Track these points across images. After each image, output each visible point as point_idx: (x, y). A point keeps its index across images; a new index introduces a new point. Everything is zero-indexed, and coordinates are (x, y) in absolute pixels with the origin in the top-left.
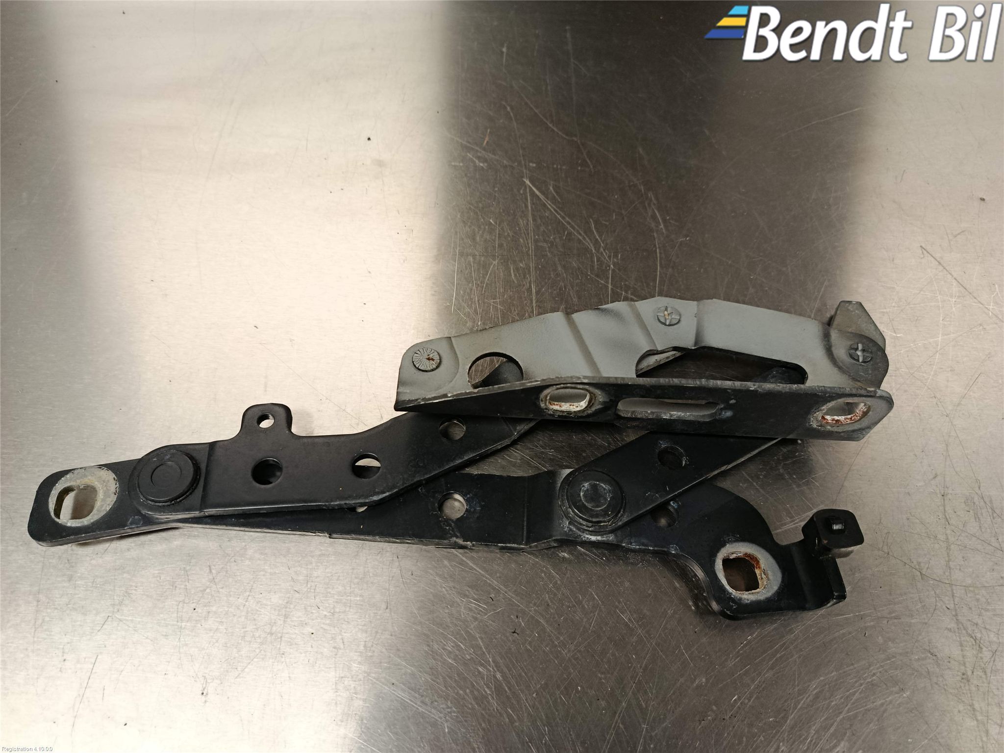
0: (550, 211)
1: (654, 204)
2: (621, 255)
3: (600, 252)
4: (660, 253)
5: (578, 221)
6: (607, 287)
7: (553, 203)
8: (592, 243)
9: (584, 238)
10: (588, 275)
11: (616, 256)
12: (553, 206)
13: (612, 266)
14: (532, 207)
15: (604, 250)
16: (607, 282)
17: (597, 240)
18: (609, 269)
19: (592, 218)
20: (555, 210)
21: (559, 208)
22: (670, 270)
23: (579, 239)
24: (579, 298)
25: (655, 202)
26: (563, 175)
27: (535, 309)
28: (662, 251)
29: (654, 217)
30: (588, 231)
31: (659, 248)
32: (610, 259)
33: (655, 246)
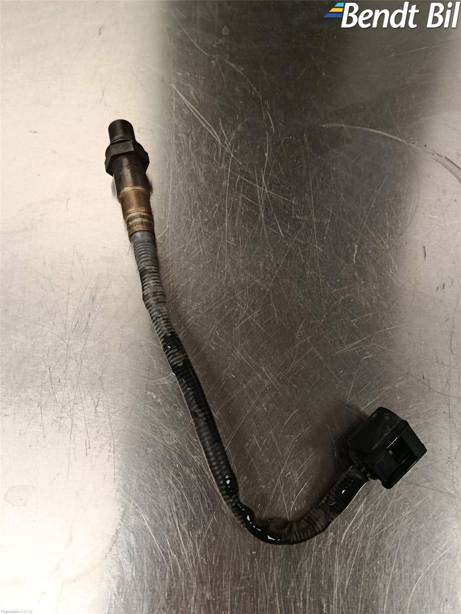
0: (190, 110)
1: (268, 110)
2: (240, 147)
3: (224, 144)
4: (269, 147)
5: (210, 120)
6: (227, 171)
7: (192, 104)
8: (219, 136)
9: (213, 132)
10: (214, 161)
11: (236, 147)
12: (192, 106)
13: (232, 155)
14: (175, 106)
15: (228, 143)
16: (228, 167)
17: (223, 134)
18: (230, 157)
19: (221, 117)
20: (193, 109)
21: (196, 108)
22: (276, 160)
23: (209, 133)
24: (206, 178)
25: (269, 108)
26: (202, 83)
27: (171, 185)
28: (271, 146)
29: (268, 120)
30: (217, 128)
31: (269, 143)
32: (231, 150)
33: (266, 141)
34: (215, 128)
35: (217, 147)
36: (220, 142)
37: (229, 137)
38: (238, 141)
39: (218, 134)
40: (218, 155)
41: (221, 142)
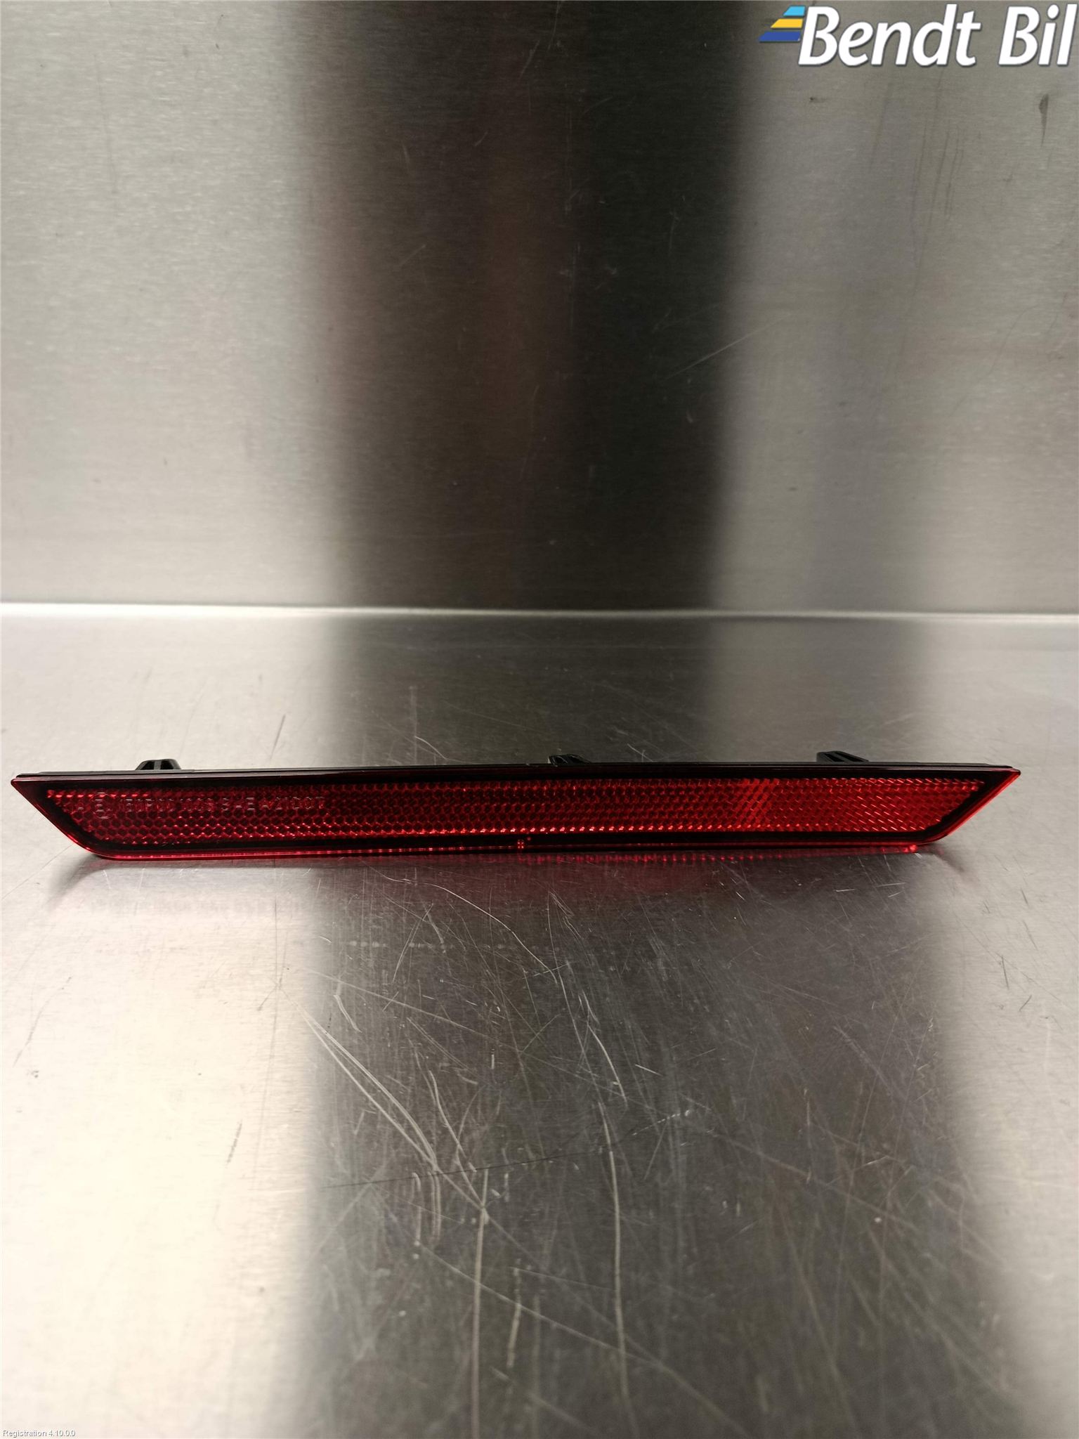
34: (414, 1114)
35: (427, 1188)
36: (436, 1167)
37: (466, 1139)
38: (504, 1151)
39: (427, 1134)
40: (430, 1218)
41: (440, 1164)
